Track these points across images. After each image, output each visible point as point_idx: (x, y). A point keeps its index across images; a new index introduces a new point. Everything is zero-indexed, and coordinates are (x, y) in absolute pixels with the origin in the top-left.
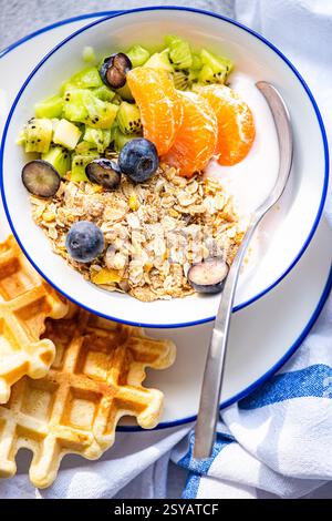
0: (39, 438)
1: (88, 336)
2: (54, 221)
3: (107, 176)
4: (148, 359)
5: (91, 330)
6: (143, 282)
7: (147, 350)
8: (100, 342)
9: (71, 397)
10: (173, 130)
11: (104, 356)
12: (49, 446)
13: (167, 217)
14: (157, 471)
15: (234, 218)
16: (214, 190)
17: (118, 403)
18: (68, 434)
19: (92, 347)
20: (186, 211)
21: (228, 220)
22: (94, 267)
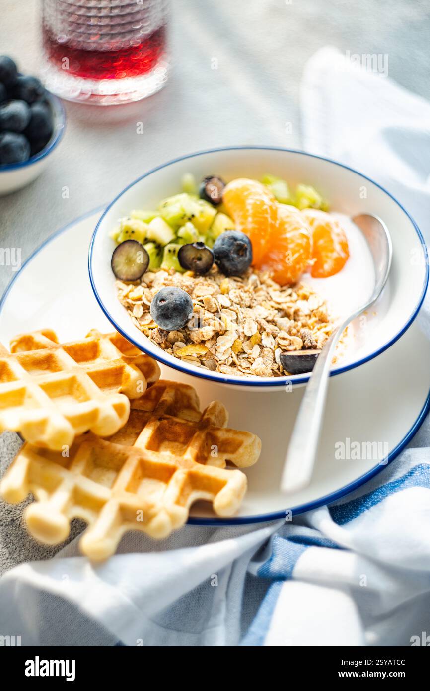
0: (97, 505)
1: (165, 421)
2: (140, 299)
3: (200, 259)
4: (229, 449)
5: (167, 416)
6: (231, 360)
7: (230, 436)
8: (178, 429)
9: (140, 472)
10: (269, 230)
11: (180, 446)
12: (109, 514)
13: (259, 307)
14: (232, 585)
15: (329, 318)
16: (308, 294)
17: (194, 481)
18: (132, 500)
19: (168, 435)
20: (280, 307)
21: (323, 320)
22: (179, 343)
